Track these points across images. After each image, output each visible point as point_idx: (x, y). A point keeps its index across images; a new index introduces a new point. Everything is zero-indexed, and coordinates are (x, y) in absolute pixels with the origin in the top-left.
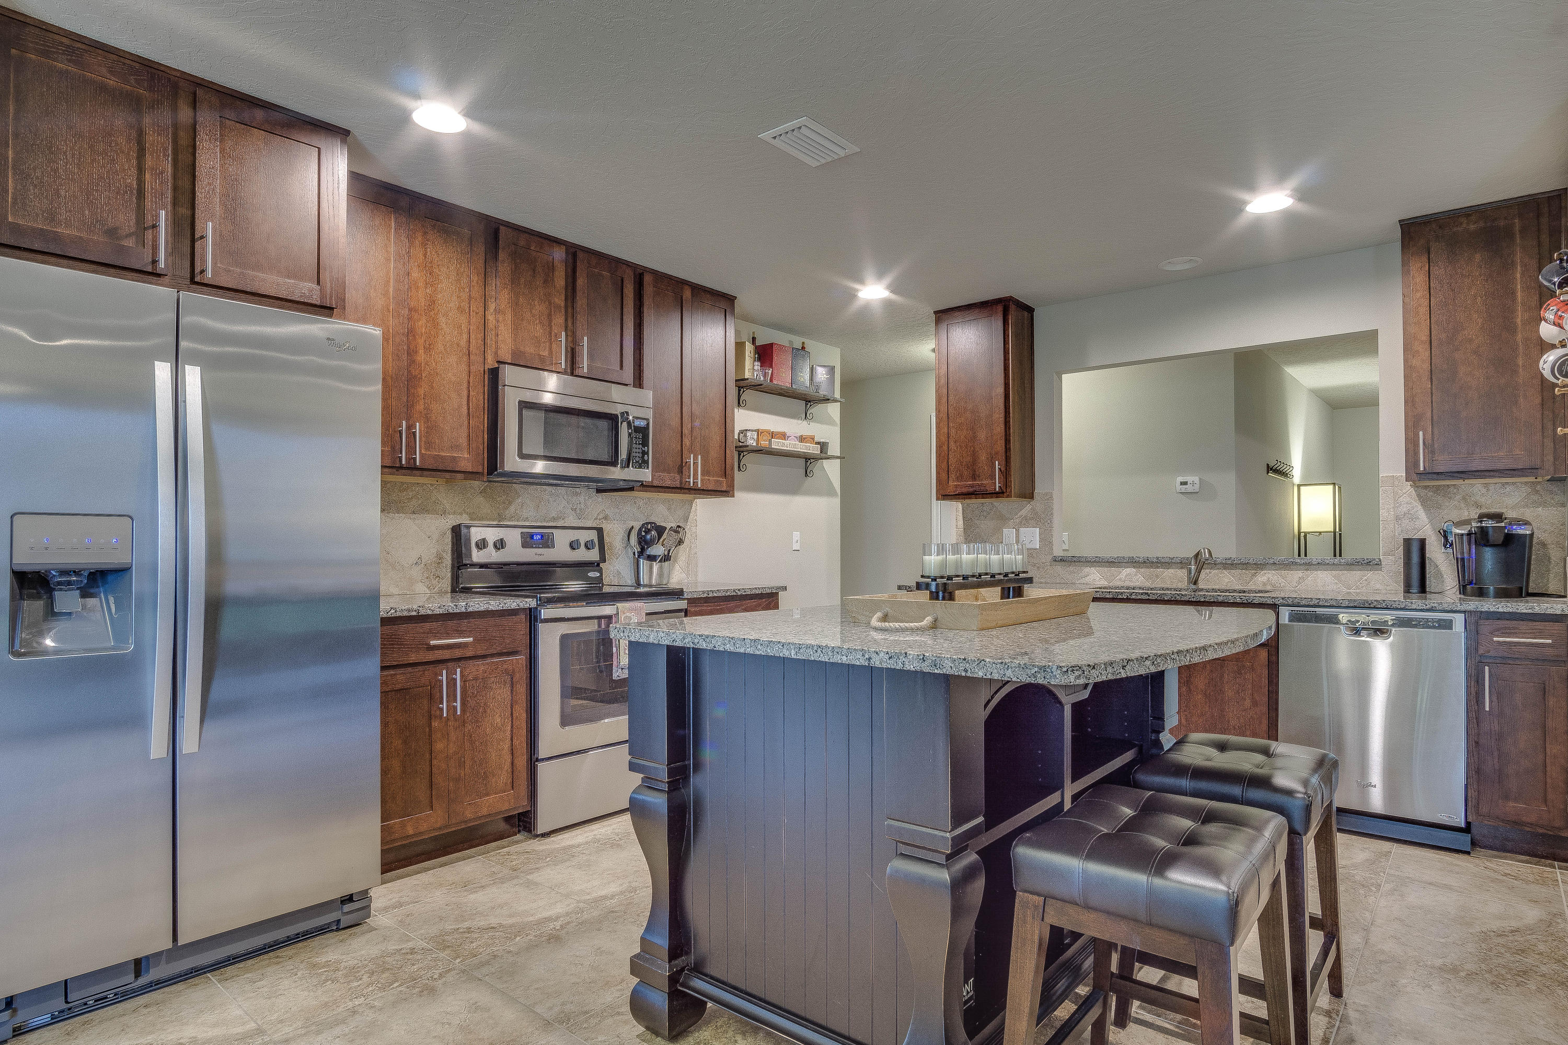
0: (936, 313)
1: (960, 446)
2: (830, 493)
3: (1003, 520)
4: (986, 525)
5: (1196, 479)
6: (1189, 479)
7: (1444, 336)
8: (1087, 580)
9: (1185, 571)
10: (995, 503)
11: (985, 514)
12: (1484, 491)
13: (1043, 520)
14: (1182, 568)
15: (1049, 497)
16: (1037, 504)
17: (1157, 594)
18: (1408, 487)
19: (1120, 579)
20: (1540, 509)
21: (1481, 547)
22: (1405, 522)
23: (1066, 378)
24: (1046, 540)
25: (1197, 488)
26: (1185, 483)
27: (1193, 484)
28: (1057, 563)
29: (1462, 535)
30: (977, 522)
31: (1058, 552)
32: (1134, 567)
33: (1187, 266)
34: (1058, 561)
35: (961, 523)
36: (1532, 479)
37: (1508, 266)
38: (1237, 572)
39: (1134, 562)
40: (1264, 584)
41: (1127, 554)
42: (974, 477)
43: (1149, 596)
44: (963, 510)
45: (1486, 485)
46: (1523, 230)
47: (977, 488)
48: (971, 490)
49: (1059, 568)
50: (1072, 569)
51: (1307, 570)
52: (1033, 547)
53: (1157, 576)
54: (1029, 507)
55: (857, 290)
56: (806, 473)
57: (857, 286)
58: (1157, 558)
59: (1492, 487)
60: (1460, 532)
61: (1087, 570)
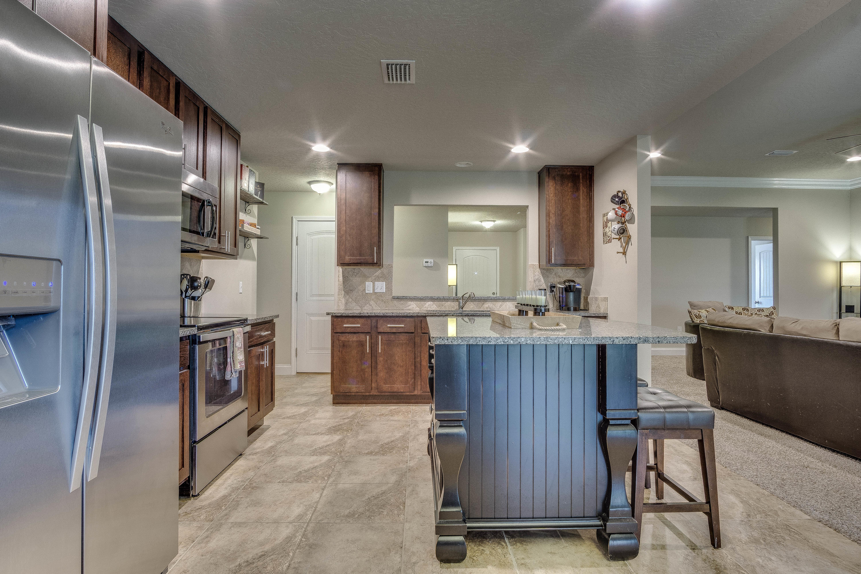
0: (338, 164)
1: (352, 238)
2: (253, 259)
3: (366, 277)
4: (356, 280)
5: (432, 261)
6: (429, 260)
7: (559, 212)
8: (410, 307)
9: (457, 303)
10: (361, 269)
11: (355, 274)
12: (561, 271)
13: (387, 278)
14: (453, 302)
15: (391, 267)
16: (384, 270)
17: (466, 313)
18: (538, 270)
19: (426, 307)
20: (577, 279)
21: (567, 293)
22: (537, 282)
23: (396, 208)
24: (389, 288)
25: (432, 264)
26: (427, 262)
27: (431, 263)
28: (395, 300)
29: (563, 288)
30: (351, 278)
31: (395, 293)
32: (432, 301)
33: (466, 166)
34: (396, 299)
35: (341, 279)
36: (575, 268)
37: (578, 190)
38: (476, 303)
39: (433, 299)
40: (487, 308)
41: (430, 295)
42: (360, 255)
43: (462, 314)
44: (343, 271)
45: (562, 269)
46: (583, 177)
47: (363, 261)
48: (359, 261)
49: (395, 302)
50: (402, 302)
51: (503, 302)
52: (382, 291)
53: (442, 305)
54: (380, 271)
55: (312, 146)
56: (245, 246)
57: (312, 144)
58: (443, 297)
59: (563, 270)
60: (562, 286)
61: (410, 303)
